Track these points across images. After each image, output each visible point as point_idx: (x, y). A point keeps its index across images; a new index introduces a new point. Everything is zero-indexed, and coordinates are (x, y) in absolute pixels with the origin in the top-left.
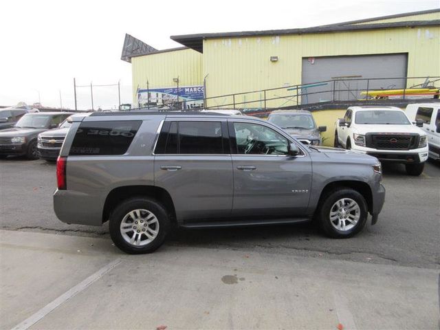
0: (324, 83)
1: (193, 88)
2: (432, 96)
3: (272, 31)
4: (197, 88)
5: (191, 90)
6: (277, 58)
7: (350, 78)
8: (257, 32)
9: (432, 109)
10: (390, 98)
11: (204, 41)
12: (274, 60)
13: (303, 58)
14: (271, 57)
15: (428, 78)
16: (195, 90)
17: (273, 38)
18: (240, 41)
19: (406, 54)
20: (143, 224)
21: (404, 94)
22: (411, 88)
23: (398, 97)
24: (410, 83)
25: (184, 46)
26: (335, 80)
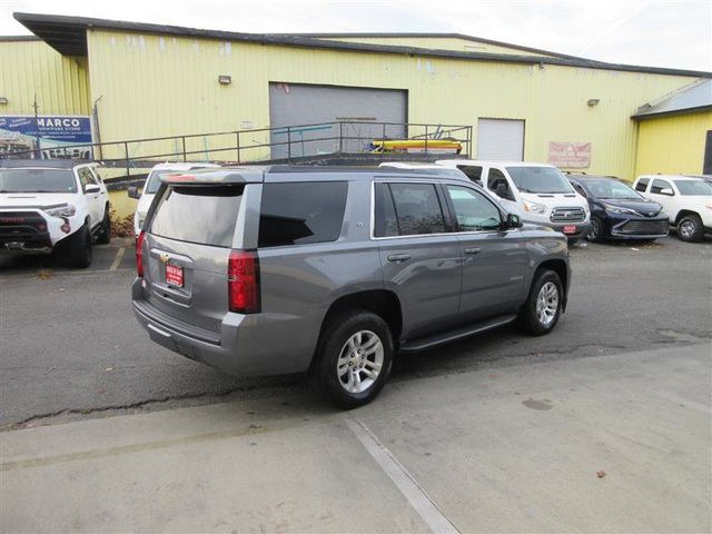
0: (328, 125)
1: (53, 120)
2: (455, 151)
3: (220, 32)
4: (62, 119)
5: (49, 123)
6: (229, 78)
7: (361, 120)
8: (194, 30)
9: (480, 168)
10: (410, 151)
11: (89, 33)
12: (225, 81)
13: (270, 83)
14: (220, 77)
15: (439, 126)
16: (58, 123)
17: (220, 44)
18: (162, 42)
19: (405, 92)
20: (357, 355)
21: (426, 146)
22: (413, 139)
23: (418, 150)
24: (412, 131)
25: (31, 34)
26: (343, 122)
